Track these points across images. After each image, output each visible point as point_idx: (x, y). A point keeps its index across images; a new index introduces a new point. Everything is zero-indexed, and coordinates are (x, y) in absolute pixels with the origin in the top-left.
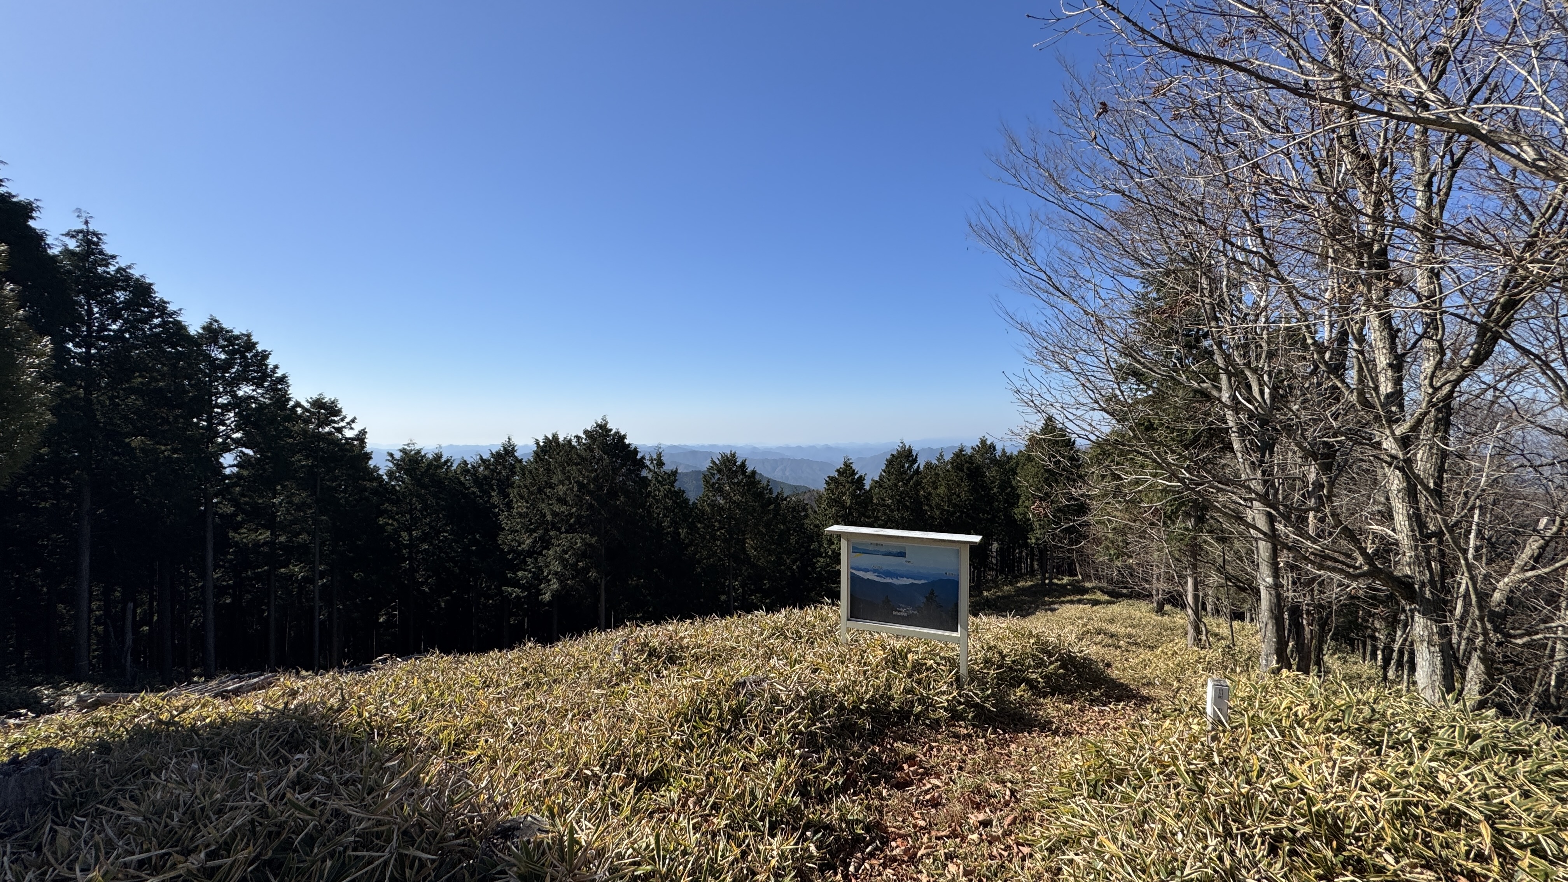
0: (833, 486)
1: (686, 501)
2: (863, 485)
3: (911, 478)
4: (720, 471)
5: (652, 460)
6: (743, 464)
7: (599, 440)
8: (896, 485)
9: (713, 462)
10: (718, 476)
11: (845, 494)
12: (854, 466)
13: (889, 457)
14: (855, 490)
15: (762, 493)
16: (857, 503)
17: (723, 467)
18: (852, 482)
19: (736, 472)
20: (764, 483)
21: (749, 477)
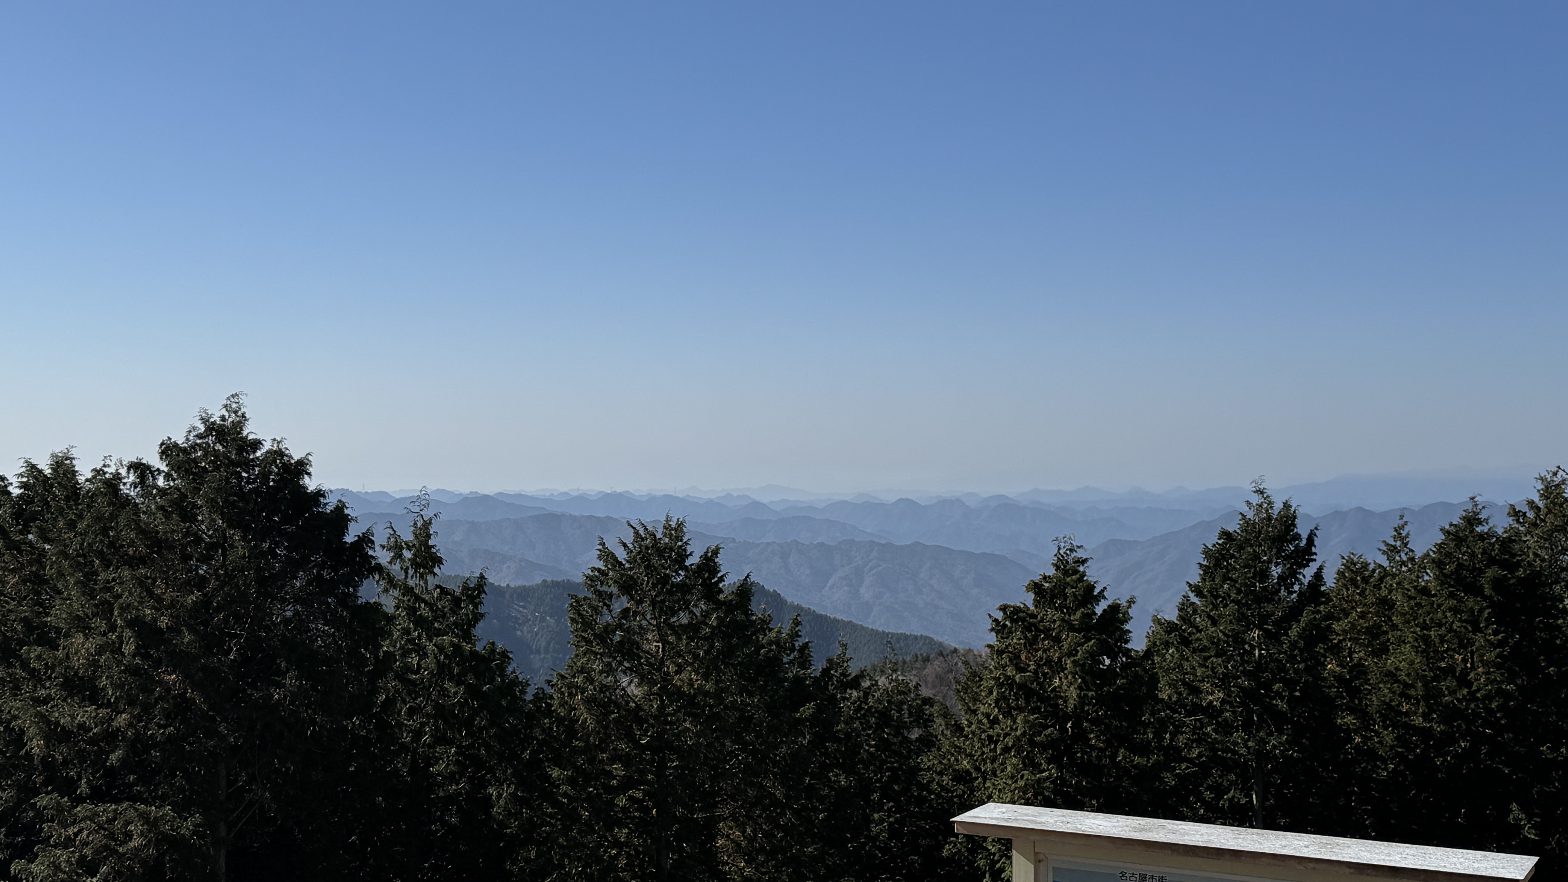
0: (1016, 639)
1: (513, 687)
2: (1124, 637)
3: (1294, 612)
4: (628, 586)
5: (397, 548)
6: (709, 563)
7: (214, 479)
8: (1237, 639)
9: (606, 555)
10: (622, 603)
11: (1058, 668)
12: (1093, 573)
13: (1213, 540)
14: (1093, 656)
15: (774, 662)
16: (1100, 701)
17: (639, 573)
18: (1087, 627)
19: (683, 588)
20: (782, 626)
21: (727, 607)
